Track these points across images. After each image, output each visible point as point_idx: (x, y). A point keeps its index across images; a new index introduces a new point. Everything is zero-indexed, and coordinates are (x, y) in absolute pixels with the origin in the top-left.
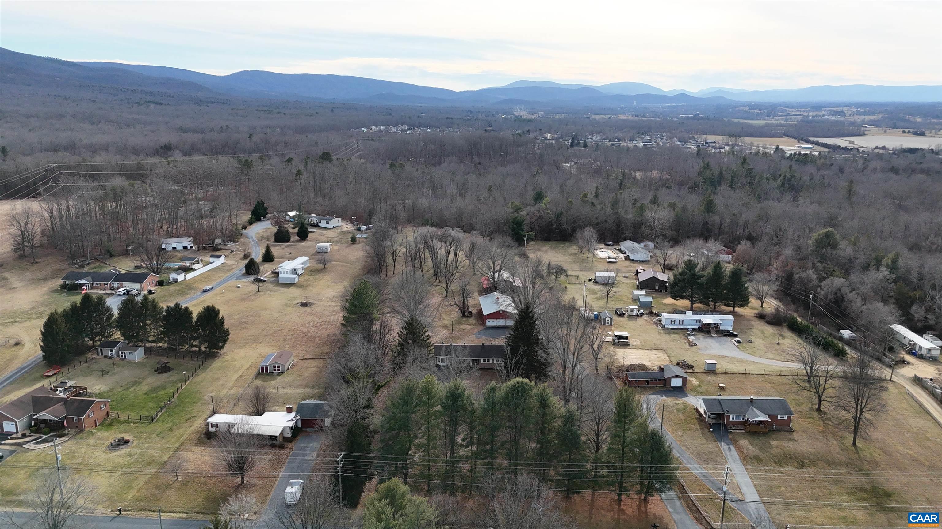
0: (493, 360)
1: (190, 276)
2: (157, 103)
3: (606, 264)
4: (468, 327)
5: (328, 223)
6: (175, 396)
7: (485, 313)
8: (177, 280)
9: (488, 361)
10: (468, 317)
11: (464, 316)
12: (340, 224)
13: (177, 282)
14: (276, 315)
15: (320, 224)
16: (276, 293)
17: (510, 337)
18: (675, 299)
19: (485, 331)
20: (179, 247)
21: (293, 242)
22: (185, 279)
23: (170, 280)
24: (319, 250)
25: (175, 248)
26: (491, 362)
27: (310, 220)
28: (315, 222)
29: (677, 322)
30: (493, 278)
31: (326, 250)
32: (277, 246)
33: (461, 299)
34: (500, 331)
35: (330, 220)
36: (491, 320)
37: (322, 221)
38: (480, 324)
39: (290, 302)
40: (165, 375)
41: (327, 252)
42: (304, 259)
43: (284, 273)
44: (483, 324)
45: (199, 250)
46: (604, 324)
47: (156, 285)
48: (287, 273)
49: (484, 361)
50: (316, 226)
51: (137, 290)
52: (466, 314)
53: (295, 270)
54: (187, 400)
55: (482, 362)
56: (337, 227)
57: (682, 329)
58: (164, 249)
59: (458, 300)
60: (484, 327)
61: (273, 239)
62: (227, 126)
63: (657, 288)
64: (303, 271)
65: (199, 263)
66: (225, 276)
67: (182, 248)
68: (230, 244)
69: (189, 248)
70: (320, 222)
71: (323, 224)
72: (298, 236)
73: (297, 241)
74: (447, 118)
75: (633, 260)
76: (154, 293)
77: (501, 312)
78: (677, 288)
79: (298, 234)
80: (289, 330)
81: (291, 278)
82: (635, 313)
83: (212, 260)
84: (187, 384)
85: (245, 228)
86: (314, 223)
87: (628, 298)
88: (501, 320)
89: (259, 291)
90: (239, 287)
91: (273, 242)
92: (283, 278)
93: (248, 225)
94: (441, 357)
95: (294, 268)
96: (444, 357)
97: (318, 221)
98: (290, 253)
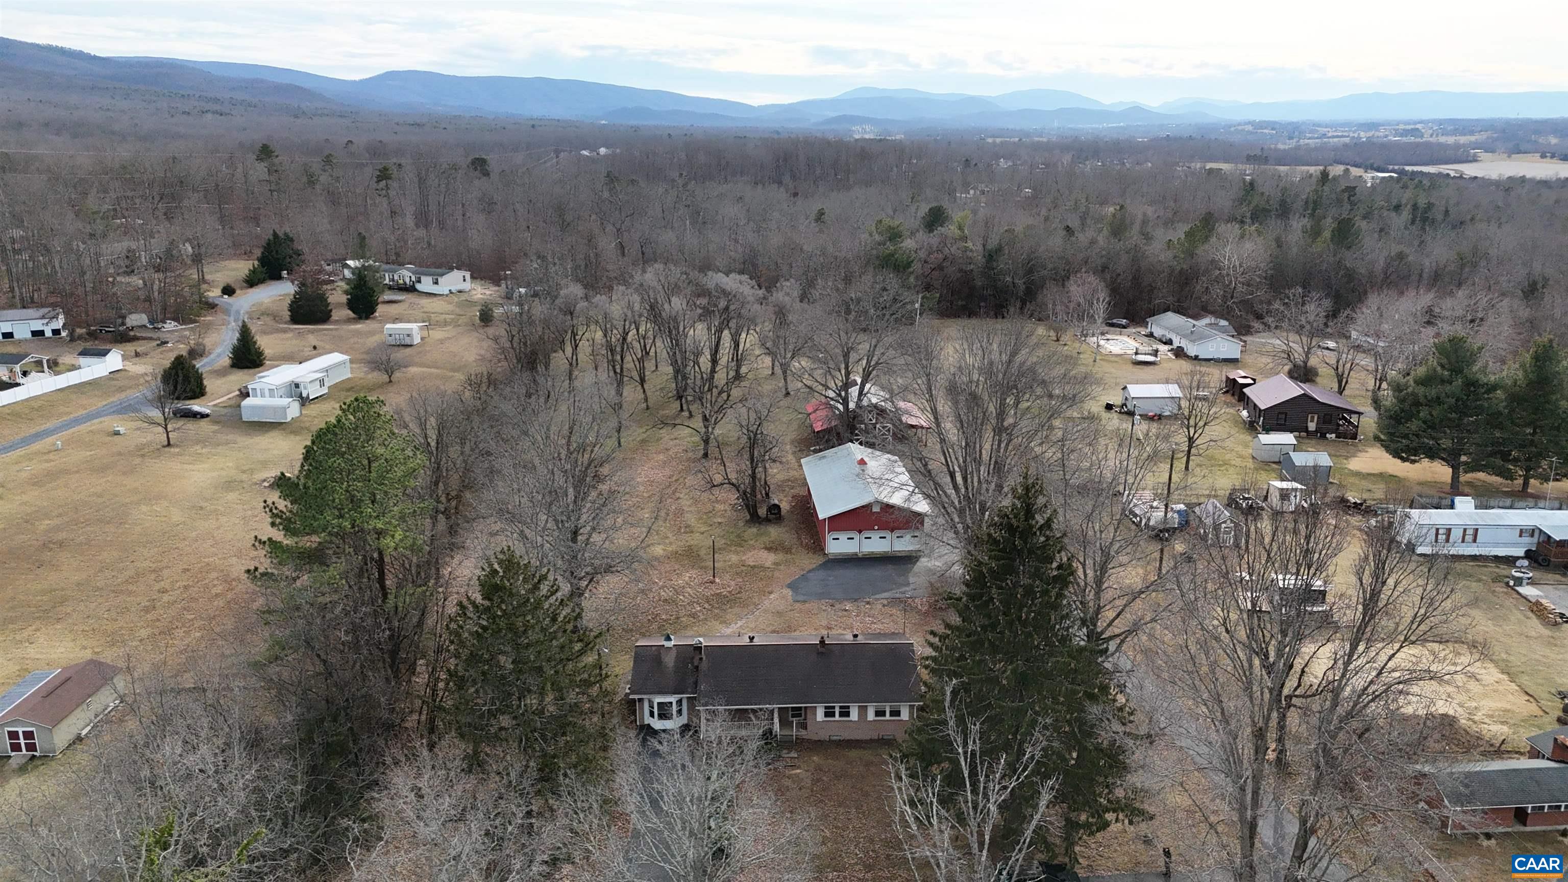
0: (863, 710)
3: (1130, 367)
4: (768, 559)
5: (436, 283)
7: (823, 513)
9: (845, 713)
10: (767, 520)
11: (755, 518)
12: (467, 286)
14: (177, 516)
15: (418, 286)
16: (220, 449)
17: (943, 638)
18: (1404, 460)
19: (821, 574)
20: (21, 331)
21: (337, 322)
24: (391, 341)
25: (7, 334)
26: (854, 715)
27: (396, 277)
28: (407, 280)
29: (1456, 534)
30: (845, 402)
31: (408, 341)
32: (292, 330)
33: (746, 465)
34: (876, 572)
35: (442, 275)
36: (843, 536)
37: (423, 278)
38: (808, 548)
39: (244, 477)
41: (411, 346)
42: (336, 357)
43: (263, 396)
44: (818, 546)
46: (1216, 544)
48: (272, 395)
49: (829, 713)
50: (410, 289)
52: (762, 511)
53: (297, 385)
55: (820, 715)
56: (460, 292)
57: (1474, 558)
59: (737, 468)
60: (820, 560)
61: (286, 314)
63: (1312, 426)
64: (325, 390)
65: (42, 371)
67: (29, 334)
68: (170, 325)
69: (49, 332)
70: (419, 281)
71: (426, 285)
72: (351, 308)
73: (349, 321)
75: (1196, 358)
77: (876, 509)
78: (1414, 425)
79: (352, 305)
80: (185, 570)
81: (275, 409)
82: (1294, 504)
83: (82, 361)
85: (228, 291)
86: (405, 283)
87: (1241, 456)
88: (875, 536)
89: (169, 445)
90: (117, 433)
91: (286, 323)
92: (254, 408)
93: (242, 288)
94: (658, 699)
95: (297, 381)
96: (673, 699)
97: (413, 279)
98: (315, 348)
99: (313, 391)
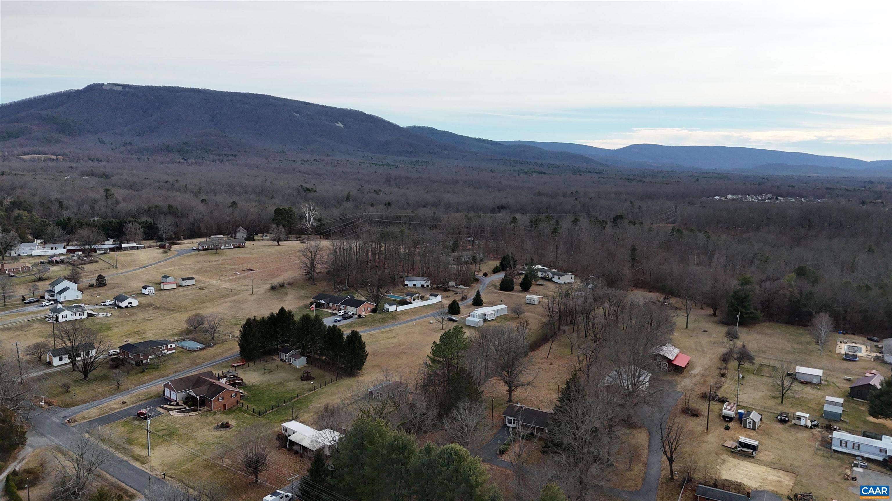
1: (401, 308)
2: (540, 173)
5: (559, 279)
6: (293, 401)
8: (389, 310)
12: (572, 280)
13: (388, 311)
15: (553, 279)
20: (418, 285)
21: (514, 291)
22: (396, 310)
23: (384, 309)
24: (526, 302)
25: (414, 285)
27: (546, 275)
28: (550, 276)
29: (850, 445)
32: (497, 293)
35: (562, 276)
37: (555, 276)
40: (305, 382)
41: (534, 304)
42: (503, 306)
43: (474, 317)
45: (431, 289)
46: (745, 427)
47: (371, 312)
48: (476, 318)
50: (548, 280)
51: (353, 314)
53: (485, 315)
54: (298, 406)
56: (568, 283)
58: (407, 285)
61: (498, 286)
62: (577, 191)
64: (493, 318)
65: (419, 299)
66: (430, 313)
67: (420, 286)
68: (461, 287)
69: (425, 286)
70: (554, 277)
71: (556, 279)
72: (521, 286)
73: (520, 292)
74: (827, 188)
76: (362, 318)
81: (475, 322)
82: (803, 422)
83: (431, 297)
84: (310, 393)
85: (485, 275)
89: (442, 329)
90: (430, 323)
91: (498, 290)
92: (469, 321)
93: (491, 274)
94: (509, 418)
95: (486, 313)
96: (512, 418)
97: (552, 276)
98: (501, 301)
99: (490, 318)
